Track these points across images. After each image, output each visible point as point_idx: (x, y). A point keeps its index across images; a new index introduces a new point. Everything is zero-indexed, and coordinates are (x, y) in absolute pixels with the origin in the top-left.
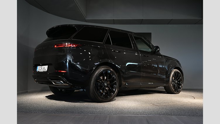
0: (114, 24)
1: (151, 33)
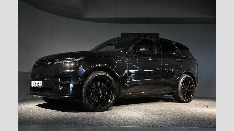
0: (117, 23)
1: (159, 33)
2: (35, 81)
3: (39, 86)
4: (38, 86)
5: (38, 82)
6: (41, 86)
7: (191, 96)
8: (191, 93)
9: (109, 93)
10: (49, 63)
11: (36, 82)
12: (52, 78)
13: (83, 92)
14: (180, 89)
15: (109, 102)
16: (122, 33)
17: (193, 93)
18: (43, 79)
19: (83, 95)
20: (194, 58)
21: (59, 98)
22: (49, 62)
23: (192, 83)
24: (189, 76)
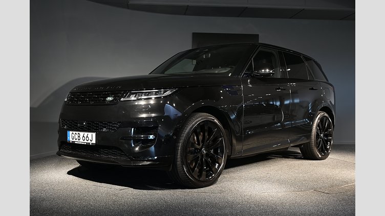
1: (258, 35)
2: (77, 133)
3: (89, 141)
4: (85, 141)
5: (86, 134)
6: (94, 142)
7: (328, 147)
8: (327, 144)
9: (216, 152)
10: (109, 99)
11: (82, 134)
12: (118, 128)
13: (179, 154)
14: (313, 137)
15: (216, 167)
16: (193, 33)
17: (330, 142)
18: (97, 130)
19: (179, 159)
20: (330, 82)
21: (133, 166)
22: (109, 96)
23: (329, 127)
24: (326, 115)
